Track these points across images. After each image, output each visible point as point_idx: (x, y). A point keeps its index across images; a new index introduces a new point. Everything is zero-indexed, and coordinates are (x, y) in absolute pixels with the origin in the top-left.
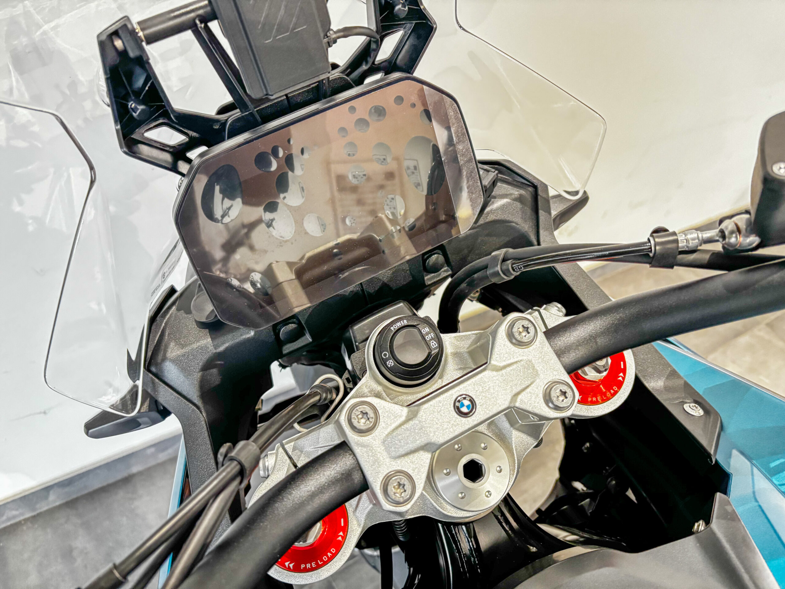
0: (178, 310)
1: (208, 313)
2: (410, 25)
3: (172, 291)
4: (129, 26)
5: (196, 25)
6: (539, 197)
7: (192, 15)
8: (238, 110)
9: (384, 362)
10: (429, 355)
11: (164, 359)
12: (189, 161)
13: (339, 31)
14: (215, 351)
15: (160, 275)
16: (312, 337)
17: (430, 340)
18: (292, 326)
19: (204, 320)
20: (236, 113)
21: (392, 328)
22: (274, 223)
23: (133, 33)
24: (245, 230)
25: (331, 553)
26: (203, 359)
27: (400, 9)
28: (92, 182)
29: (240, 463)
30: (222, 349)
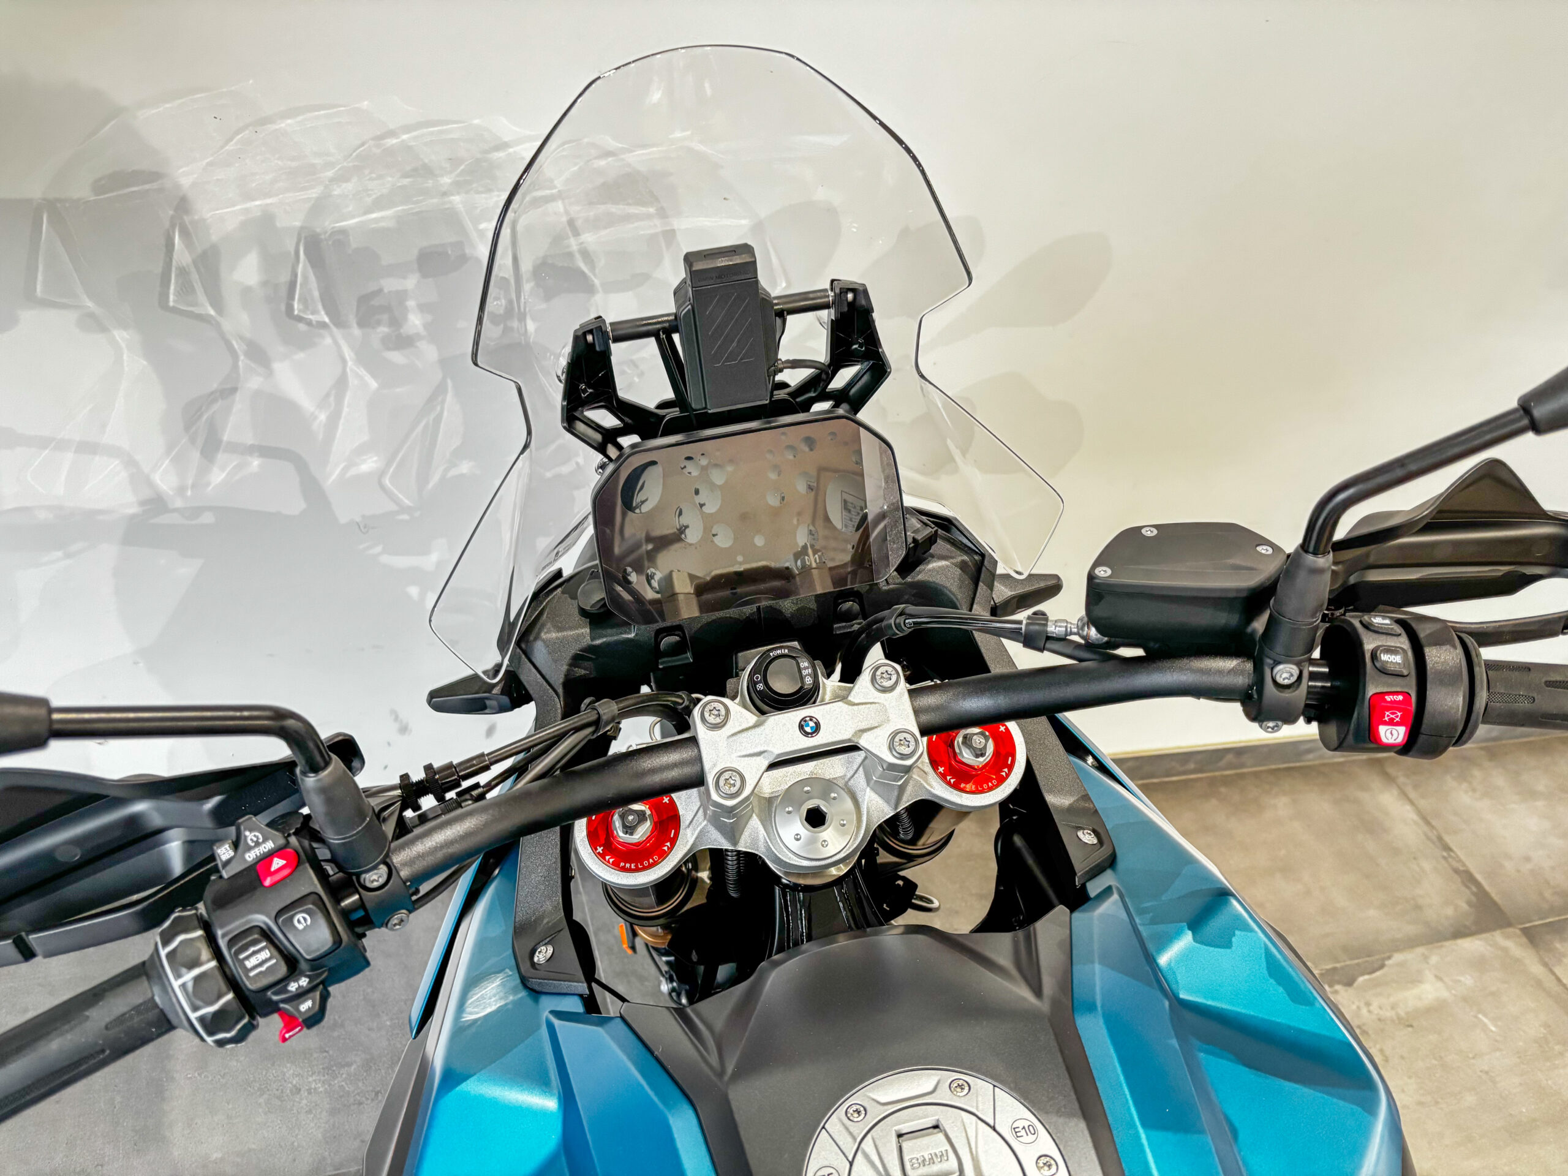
0: (563, 593)
1: (593, 602)
2: (867, 365)
3: (559, 574)
4: (603, 329)
5: (659, 335)
6: (984, 568)
7: (658, 326)
8: (678, 409)
9: (756, 683)
10: (801, 688)
11: (537, 638)
12: (619, 447)
13: (788, 361)
14: (590, 643)
15: (556, 551)
16: (694, 656)
17: (806, 675)
18: (674, 639)
19: (588, 608)
20: (675, 412)
21: (771, 654)
22: (687, 531)
23: (604, 334)
24: (650, 547)
25: (653, 860)
26: (574, 649)
27: (856, 349)
28: (526, 447)
29: (598, 713)
30: (598, 642)
